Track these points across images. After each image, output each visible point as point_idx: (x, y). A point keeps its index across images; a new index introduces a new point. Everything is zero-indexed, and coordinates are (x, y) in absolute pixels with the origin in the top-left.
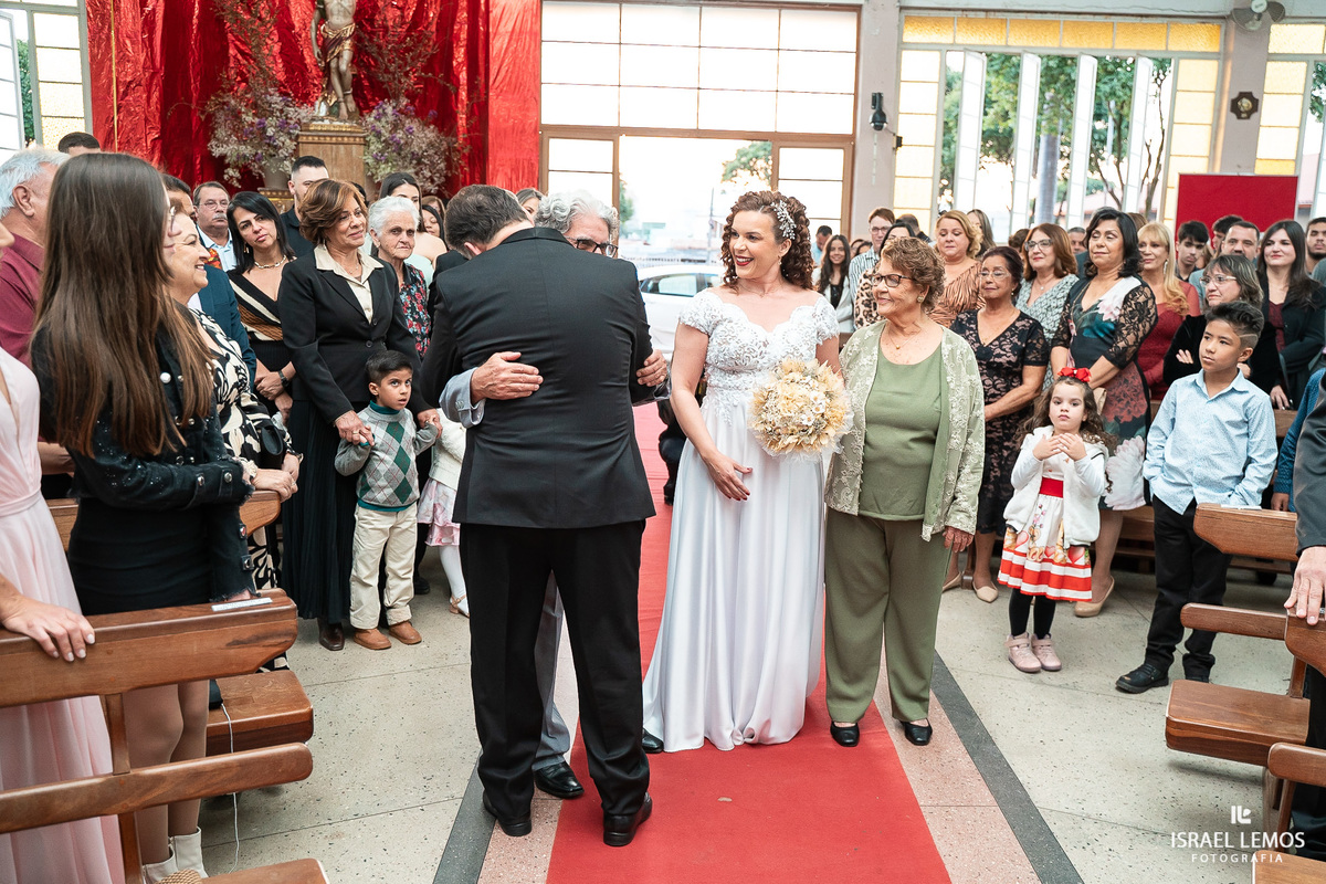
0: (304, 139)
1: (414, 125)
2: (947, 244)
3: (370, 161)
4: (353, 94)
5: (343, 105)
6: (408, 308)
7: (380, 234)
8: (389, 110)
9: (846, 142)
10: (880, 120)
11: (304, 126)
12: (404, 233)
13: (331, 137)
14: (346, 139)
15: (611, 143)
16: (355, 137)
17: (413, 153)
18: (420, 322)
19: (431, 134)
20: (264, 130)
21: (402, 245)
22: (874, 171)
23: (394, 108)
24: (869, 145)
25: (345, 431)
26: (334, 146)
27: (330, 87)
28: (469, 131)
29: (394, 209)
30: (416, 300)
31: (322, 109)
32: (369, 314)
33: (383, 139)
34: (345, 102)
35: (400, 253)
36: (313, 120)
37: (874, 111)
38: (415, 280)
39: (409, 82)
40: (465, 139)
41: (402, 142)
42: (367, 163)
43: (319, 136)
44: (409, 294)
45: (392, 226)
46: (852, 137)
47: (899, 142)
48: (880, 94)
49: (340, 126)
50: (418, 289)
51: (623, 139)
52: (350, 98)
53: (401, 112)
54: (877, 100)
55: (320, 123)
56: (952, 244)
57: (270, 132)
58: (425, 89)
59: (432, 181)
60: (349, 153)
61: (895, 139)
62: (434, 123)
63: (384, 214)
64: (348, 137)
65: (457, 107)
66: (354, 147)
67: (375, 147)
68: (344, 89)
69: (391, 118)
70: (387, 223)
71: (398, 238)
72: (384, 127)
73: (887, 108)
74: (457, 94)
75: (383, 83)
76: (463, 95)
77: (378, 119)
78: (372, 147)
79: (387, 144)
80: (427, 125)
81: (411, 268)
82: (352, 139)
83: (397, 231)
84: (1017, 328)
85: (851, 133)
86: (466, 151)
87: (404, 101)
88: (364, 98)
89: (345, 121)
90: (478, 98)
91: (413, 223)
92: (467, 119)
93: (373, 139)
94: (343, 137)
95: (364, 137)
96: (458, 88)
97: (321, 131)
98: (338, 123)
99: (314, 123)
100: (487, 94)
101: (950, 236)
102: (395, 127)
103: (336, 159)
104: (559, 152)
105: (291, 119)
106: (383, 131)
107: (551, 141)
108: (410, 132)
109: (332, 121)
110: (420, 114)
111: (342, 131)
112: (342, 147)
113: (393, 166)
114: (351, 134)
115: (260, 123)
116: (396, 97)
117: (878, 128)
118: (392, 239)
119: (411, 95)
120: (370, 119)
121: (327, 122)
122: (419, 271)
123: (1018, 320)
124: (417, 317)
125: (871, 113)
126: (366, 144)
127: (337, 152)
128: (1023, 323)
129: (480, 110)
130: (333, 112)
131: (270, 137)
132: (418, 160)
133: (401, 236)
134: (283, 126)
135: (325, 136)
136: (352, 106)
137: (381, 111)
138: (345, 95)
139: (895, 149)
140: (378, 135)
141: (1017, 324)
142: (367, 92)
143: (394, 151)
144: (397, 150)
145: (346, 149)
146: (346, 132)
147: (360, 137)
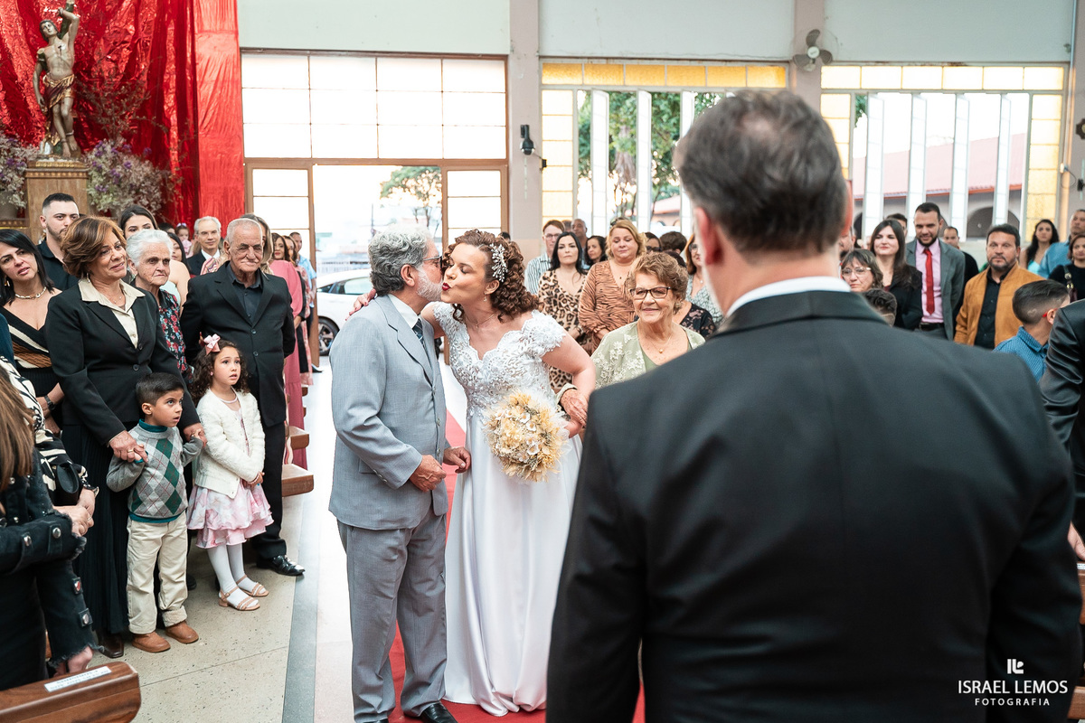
0: (31, 175)
1: (133, 161)
2: (620, 249)
3: (93, 192)
4: (75, 135)
5: (66, 145)
6: (166, 330)
7: (137, 264)
8: (108, 148)
9: (501, 165)
10: (528, 146)
11: (30, 164)
12: (161, 262)
13: (56, 172)
14: (70, 174)
15: (306, 171)
16: (78, 172)
17: (131, 185)
18: (176, 342)
19: (146, 168)
21: (158, 273)
22: (526, 187)
23: (112, 146)
24: (520, 166)
25: (120, 450)
26: (59, 181)
27: (53, 129)
28: (180, 165)
29: (150, 241)
30: (172, 322)
31: (46, 149)
32: (135, 340)
33: (104, 173)
34: (68, 142)
35: (157, 280)
36: (39, 158)
37: (523, 140)
38: (170, 305)
39: (124, 125)
40: (177, 172)
41: (122, 175)
42: (90, 195)
43: (45, 172)
44: (166, 317)
45: (150, 256)
46: (506, 161)
47: (544, 164)
48: (528, 126)
49: (64, 163)
50: (173, 312)
51: (316, 168)
52: (72, 138)
53: (118, 149)
54: (525, 131)
55: (45, 160)
56: (625, 249)
58: (138, 130)
59: (150, 208)
60: (73, 187)
61: (541, 162)
62: (148, 158)
63: (141, 245)
64: (72, 172)
65: (169, 145)
66: (78, 180)
67: (97, 180)
68: (66, 131)
69: (110, 155)
70: (144, 254)
71: (155, 267)
72: (104, 163)
73: (533, 137)
74: (169, 134)
75: (102, 125)
76: (174, 134)
77: (99, 156)
78: (94, 181)
79: (108, 177)
80: (142, 160)
81: (165, 293)
82: (75, 175)
83: (154, 260)
84: (691, 318)
85: (504, 157)
86: (179, 182)
87: (121, 141)
88: (84, 138)
89: (68, 159)
90: (189, 137)
91: (168, 253)
92: (179, 155)
93: (95, 174)
94: (67, 172)
95: (87, 172)
96: (169, 129)
97: (47, 167)
99: (40, 160)
100: (197, 133)
101: (622, 243)
102: (114, 163)
104: (261, 181)
105: (18, 157)
106: (104, 167)
107: (255, 171)
108: (128, 166)
109: (55, 159)
110: (136, 151)
111: (66, 168)
112: (66, 181)
113: (114, 196)
114: (75, 170)
116: (114, 137)
117: (528, 152)
118: (149, 268)
119: (127, 135)
120: (92, 156)
121: (51, 160)
122: (173, 296)
123: (691, 311)
124: (174, 338)
125: (521, 141)
126: (89, 178)
127: (62, 185)
128: (695, 313)
129: (190, 147)
130: (57, 151)
132: (136, 191)
133: (157, 265)
134: (11, 164)
135: (50, 172)
136: (74, 145)
137: (101, 149)
138: (67, 136)
139: (541, 169)
140: (99, 170)
141: (691, 315)
142: (87, 133)
143: (114, 184)
144: (117, 183)
145: (70, 182)
146: (69, 168)
147: (83, 172)
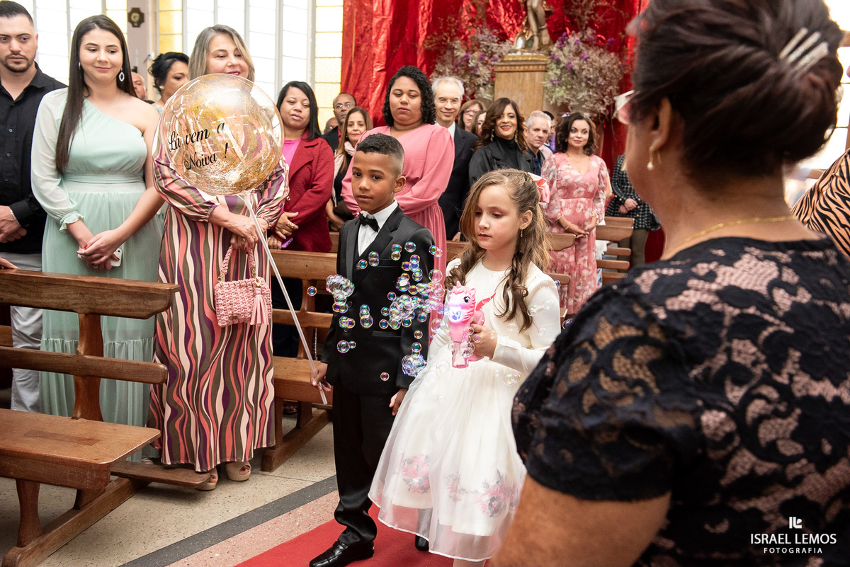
0: (499, 69)
3: (549, 85)
4: (549, 29)
8: (573, 40)
11: (503, 58)
13: (520, 66)
14: (531, 67)
16: (538, 65)
17: (585, 78)
20: (467, 61)
26: (521, 74)
27: (527, 24)
31: (519, 43)
33: (562, 65)
34: (540, 36)
36: (510, 52)
41: (576, 67)
42: (546, 88)
43: (511, 66)
49: (528, 56)
52: (545, 33)
55: (513, 54)
57: (471, 64)
60: (533, 79)
62: (613, 50)
64: (533, 65)
66: (537, 74)
67: (554, 73)
68: (539, 25)
69: (573, 48)
77: (561, 48)
79: (564, 69)
82: (536, 68)
89: (535, 52)
93: (554, 66)
94: (529, 65)
95: (546, 65)
97: (513, 61)
98: (528, 54)
99: (510, 55)
103: (522, 84)
105: (496, 53)
106: (562, 59)
108: (585, 58)
109: (522, 52)
111: (528, 61)
112: (527, 74)
113: (567, 89)
114: (536, 63)
115: (465, 57)
116: (584, 29)
121: (519, 53)
126: (547, 71)
127: (524, 79)
130: (527, 45)
131: (473, 68)
134: (483, 58)
135: (515, 66)
137: (564, 41)
138: (540, 30)
140: (558, 62)
143: (570, 76)
145: (531, 75)
146: (532, 61)
147: (543, 65)
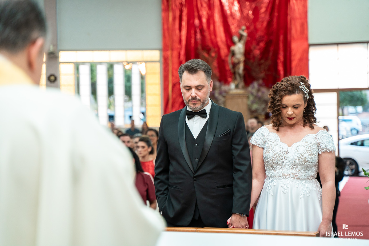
0: (228, 98)
1: (264, 90)
11: (226, 92)
13: (237, 97)
14: (242, 97)
16: (245, 96)
17: (265, 100)
23: (257, 85)
27: (235, 79)
31: (233, 86)
33: (254, 95)
36: (230, 90)
39: (262, 75)
41: (261, 96)
42: (249, 104)
53: (260, 85)
57: (216, 96)
58: (268, 77)
60: (242, 102)
66: (244, 99)
68: (241, 79)
69: (256, 88)
75: (254, 75)
77: (252, 89)
78: (250, 98)
87: (261, 81)
89: (241, 90)
95: (248, 96)
98: (239, 91)
102: (258, 90)
105: (223, 91)
106: (254, 92)
108: (263, 93)
110: (267, 85)
111: (240, 94)
113: (258, 104)
114: (243, 94)
120: (250, 89)
121: (235, 91)
127: (238, 102)
130: (237, 87)
134: (220, 93)
137: (253, 85)
138: (241, 81)
142: (248, 79)
144: (259, 99)
